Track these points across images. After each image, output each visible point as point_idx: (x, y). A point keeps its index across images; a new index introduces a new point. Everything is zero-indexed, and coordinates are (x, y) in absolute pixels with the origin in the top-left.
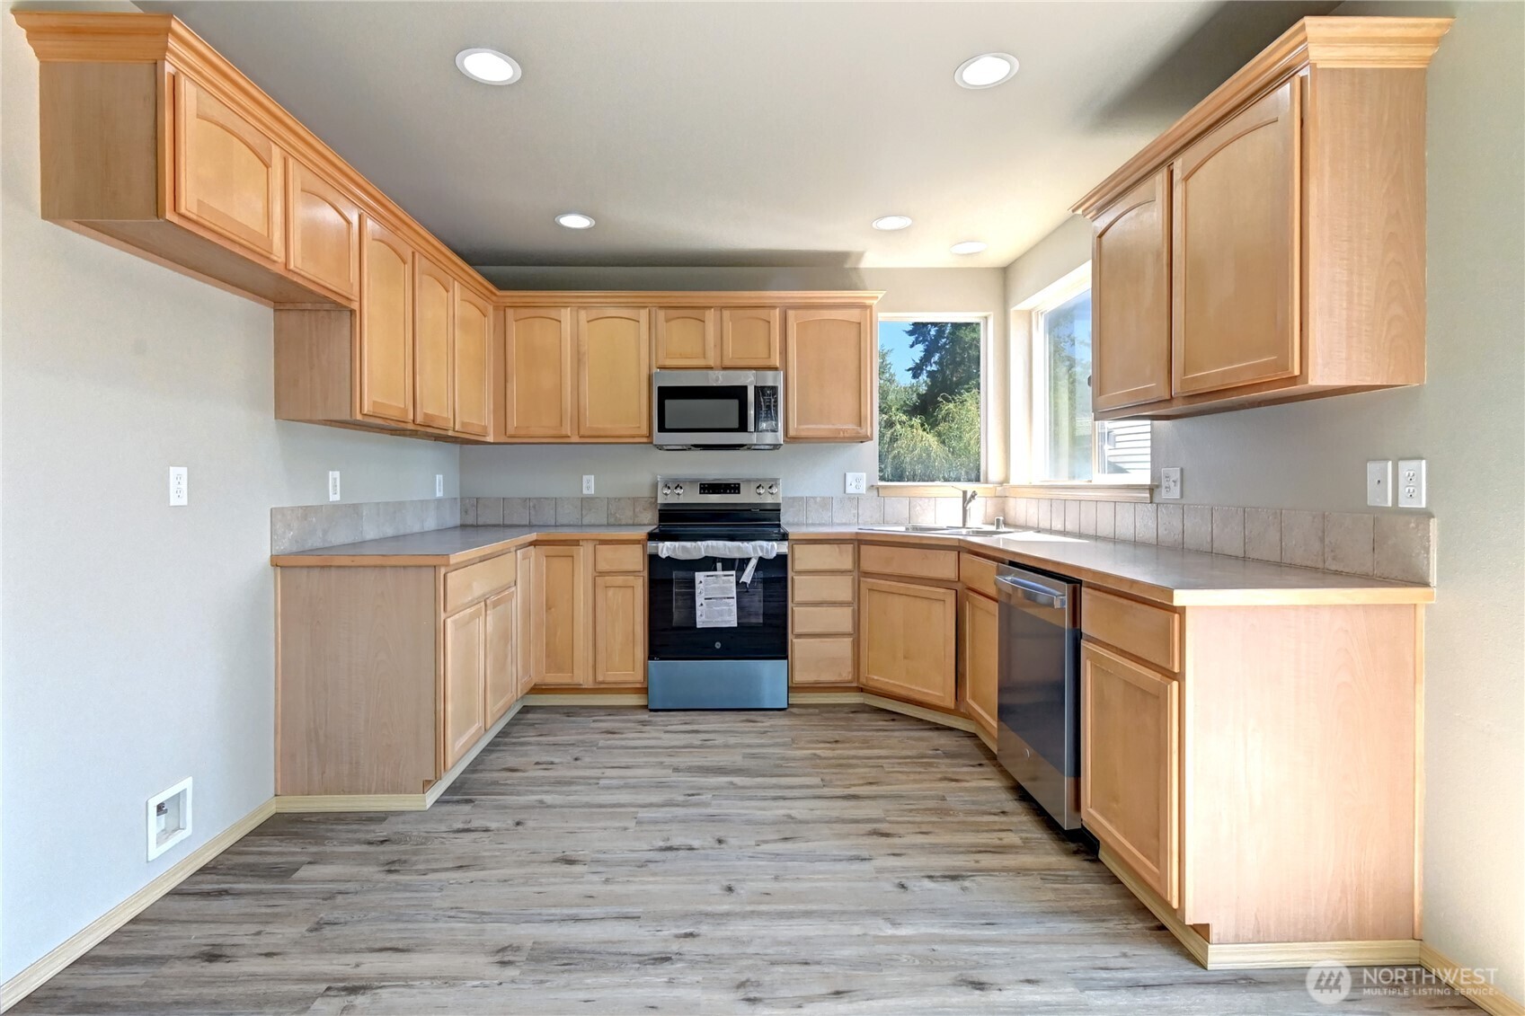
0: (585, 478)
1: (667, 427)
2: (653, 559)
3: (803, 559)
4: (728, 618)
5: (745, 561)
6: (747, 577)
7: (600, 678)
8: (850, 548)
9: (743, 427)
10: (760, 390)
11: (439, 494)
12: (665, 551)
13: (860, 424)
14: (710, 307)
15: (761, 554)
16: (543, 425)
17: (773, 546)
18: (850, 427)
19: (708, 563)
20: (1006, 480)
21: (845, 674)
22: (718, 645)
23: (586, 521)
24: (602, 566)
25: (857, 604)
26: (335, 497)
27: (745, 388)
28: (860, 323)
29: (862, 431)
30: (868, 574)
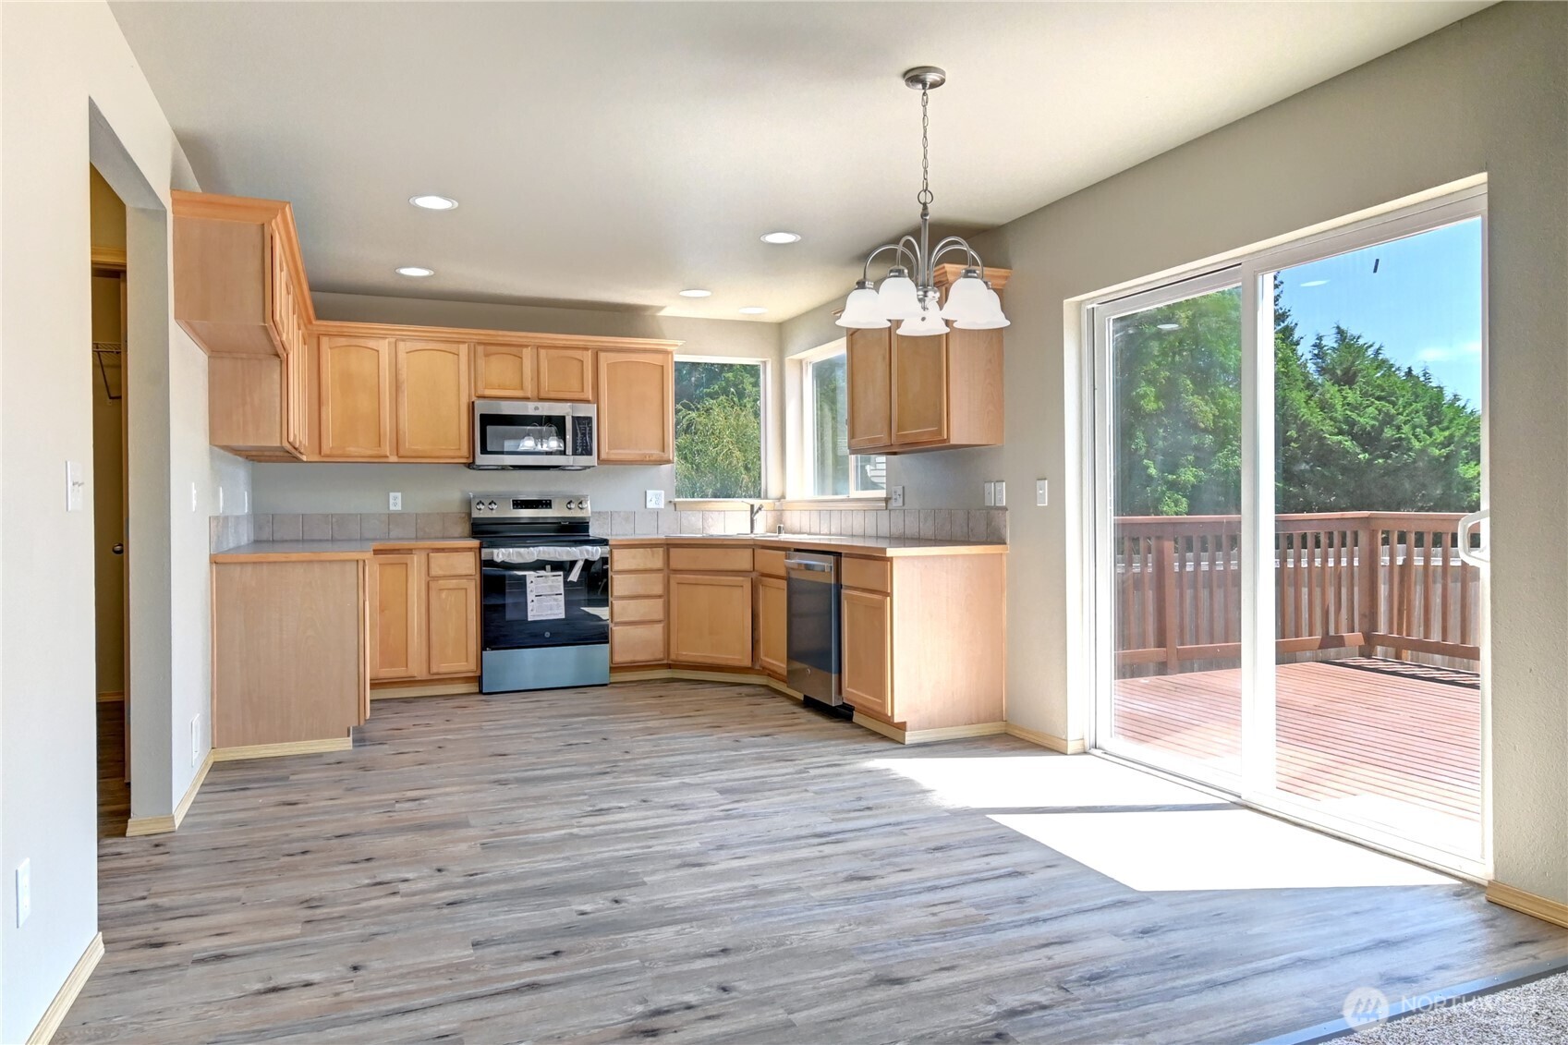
0: (392, 495)
1: (489, 449)
2: (486, 567)
3: (621, 561)
4: (556, 612)
5: (573, 563)
6: (574, 576)
7: (434, 670)
8: (660, 550)
9: (562, 451)
10: (577, 420)
11: (247, 510)
12: (500, 556)
13: (664, 448)
14: (527, 346)
15: (587, 557)
16: (360, 448)
17: (597, 550)
18: (658, 451)
19: (540, 566)
20: (783, 497)
21: (656, 653)
22: (547, 634)
23: (393, 535)
24: (435, 572)
25: (666, 596)
27: (563, 418)
28: (663, 366)
29: (665, 456)
30: (676, 571)
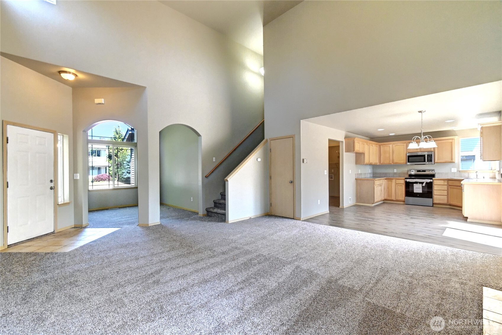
0: (395, 170)
1: (410, 161)
2: (406, 182)
3: (436, 183)
4: (420, 191)
5: (424, 182)
6: (424, 185)
7: (397, 199)
8: (446, 181)
9: (425, 161)
10: (428, 155)
11: (370, 172)
12: (408, 181)
13: (452, 160)
15: (426, 181)
16: (387, 162)
17: (430, 180)
18: (450, 160)
19: (416, 183)
21: (445, 202)
22: (418, 195)
23: (395, 176)
24: (397, 183)
25: (448, 190)
26: (360, 172)
27: (425, 155)
28: (452, 142)
29: (452, 161)
30: (450, 185)
